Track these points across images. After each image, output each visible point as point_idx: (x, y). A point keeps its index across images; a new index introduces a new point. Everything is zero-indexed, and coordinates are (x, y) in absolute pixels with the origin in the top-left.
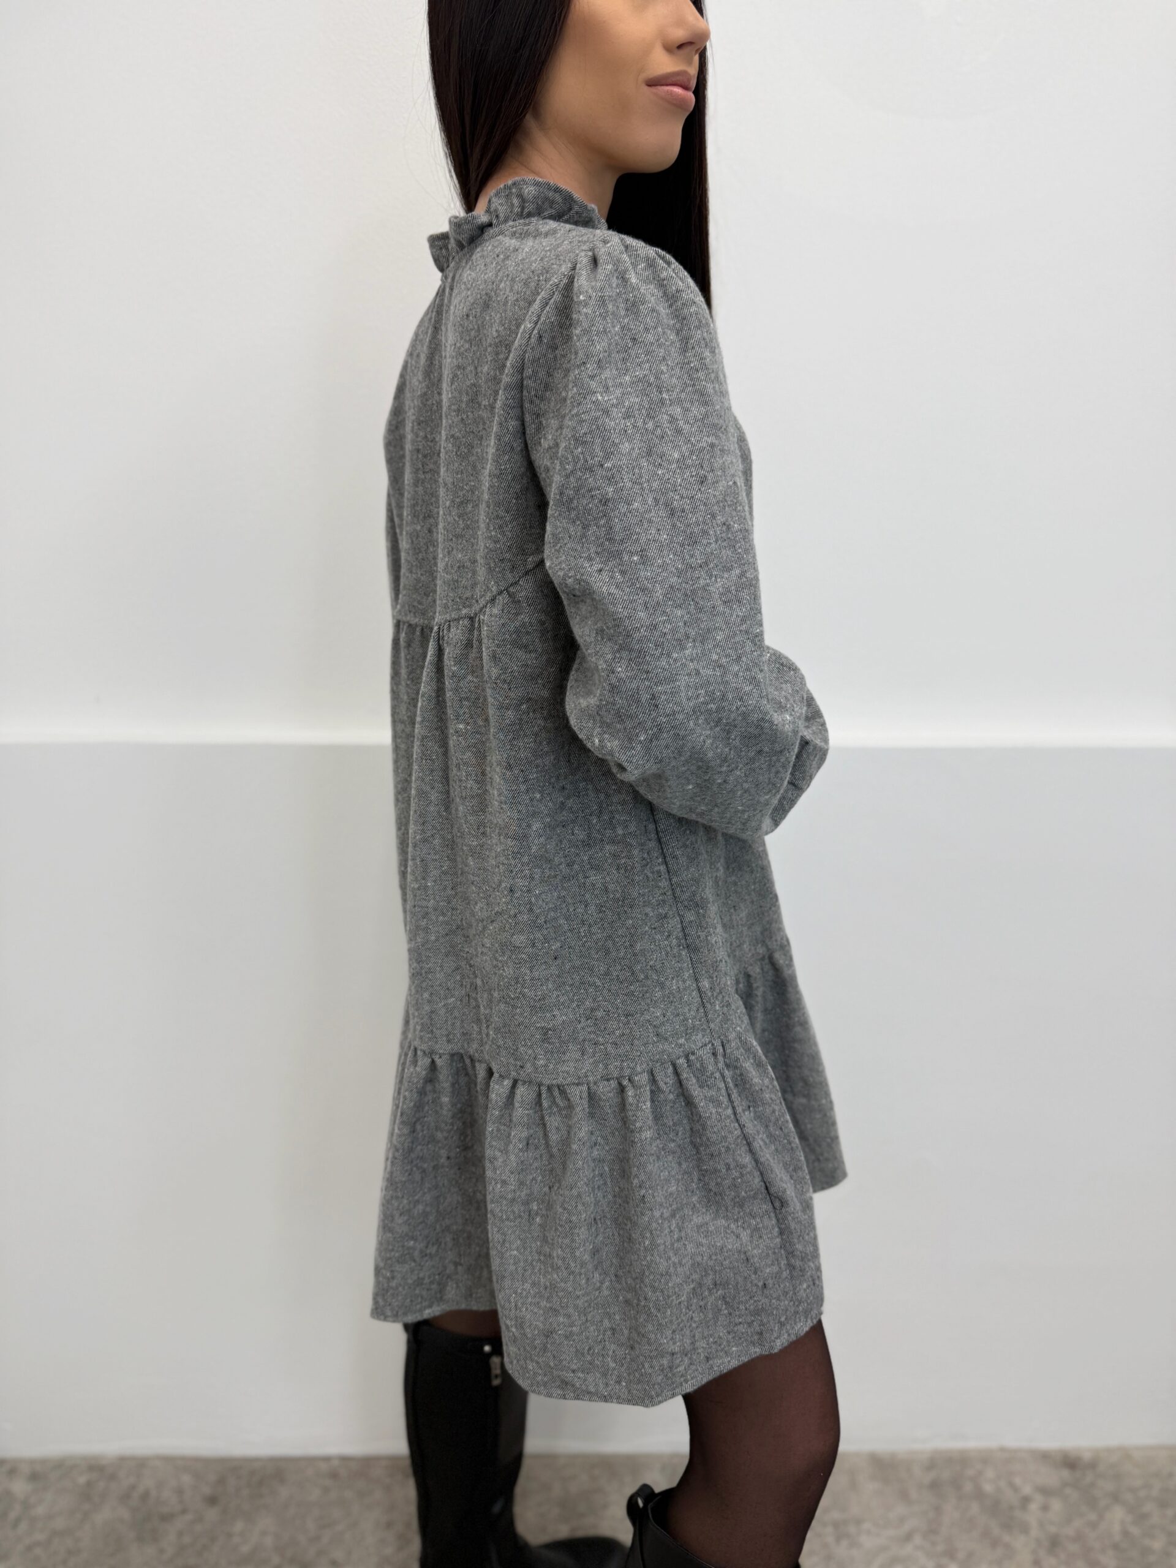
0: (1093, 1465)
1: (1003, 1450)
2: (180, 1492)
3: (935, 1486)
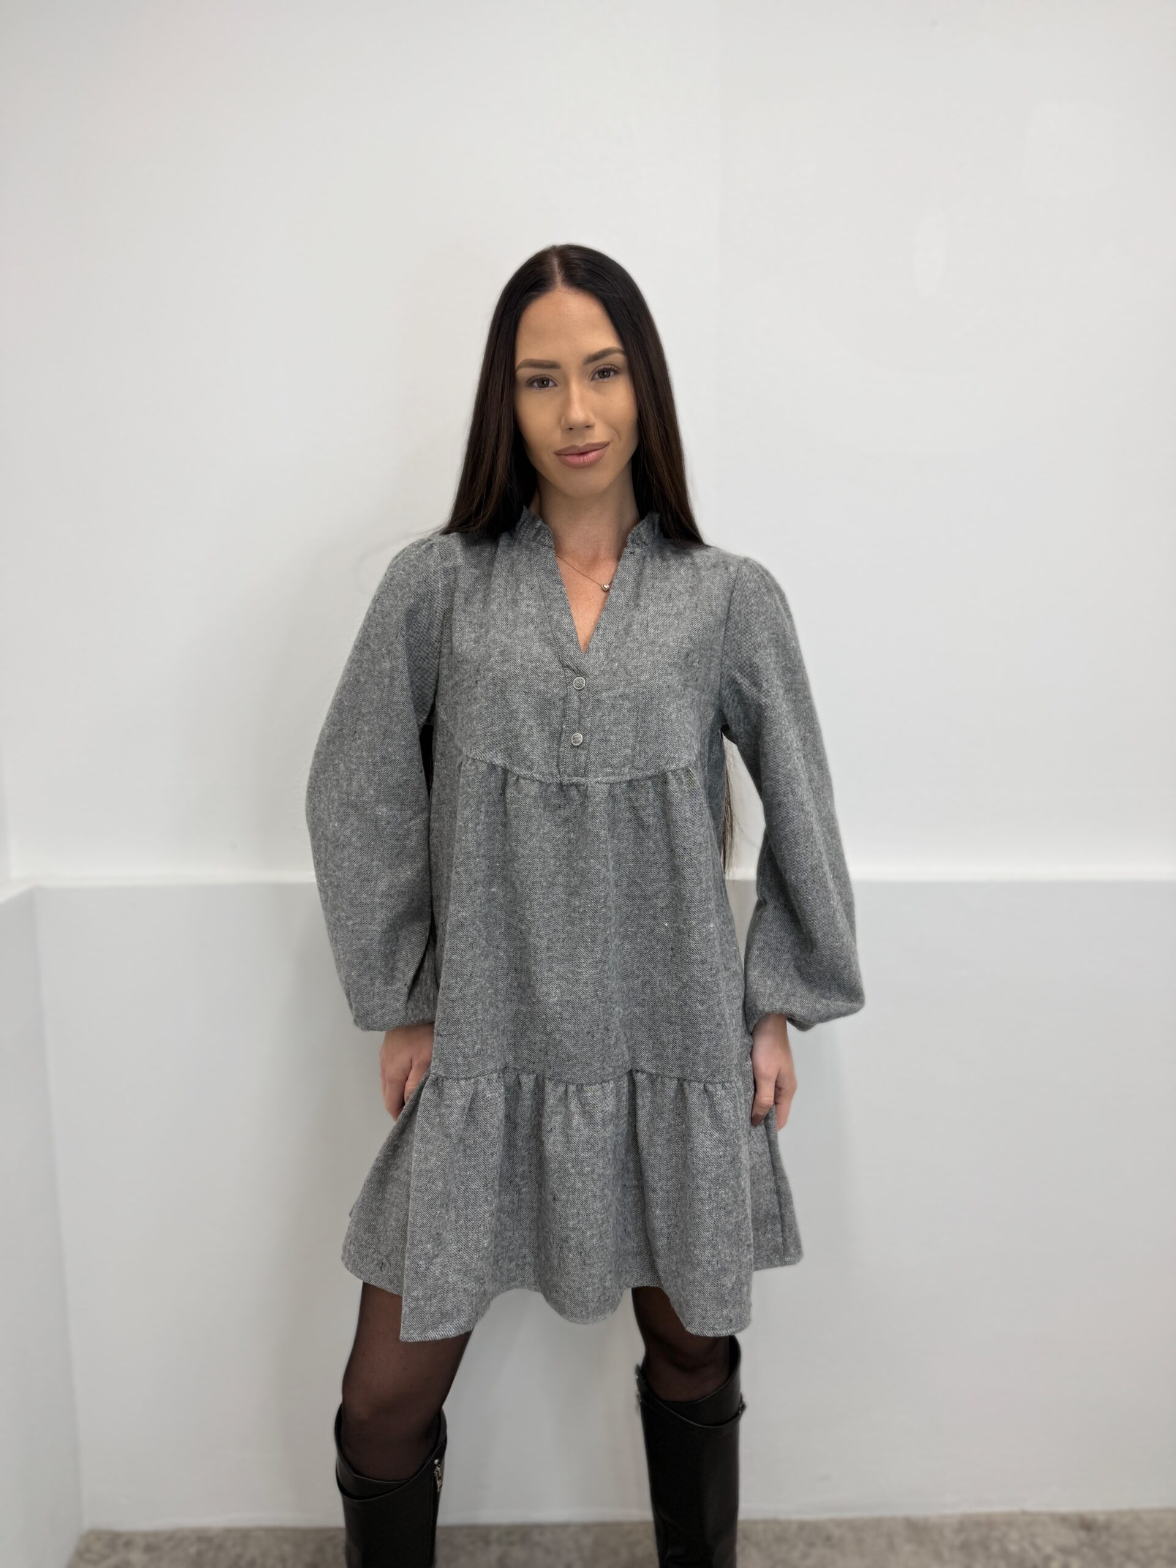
1: (1024, 1513)
3: (965, 1547)
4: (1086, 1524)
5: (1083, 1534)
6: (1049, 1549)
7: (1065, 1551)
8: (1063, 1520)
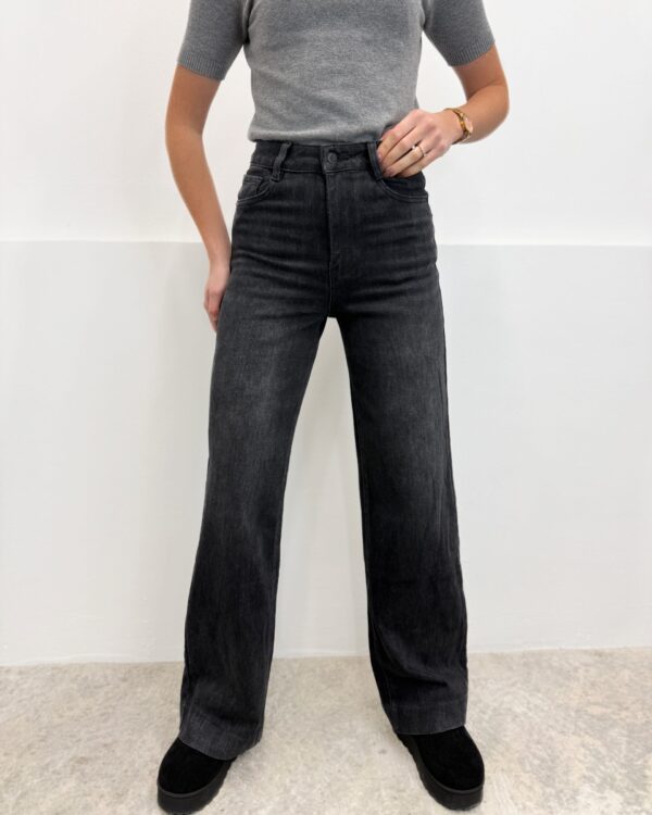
0: (611, 655)
2: (106, 677)
3: (525, 664)
4: (599, 654)
5: (597, 658)
6: (577, 664)
7: (586, 665)
8: (585, 652)
